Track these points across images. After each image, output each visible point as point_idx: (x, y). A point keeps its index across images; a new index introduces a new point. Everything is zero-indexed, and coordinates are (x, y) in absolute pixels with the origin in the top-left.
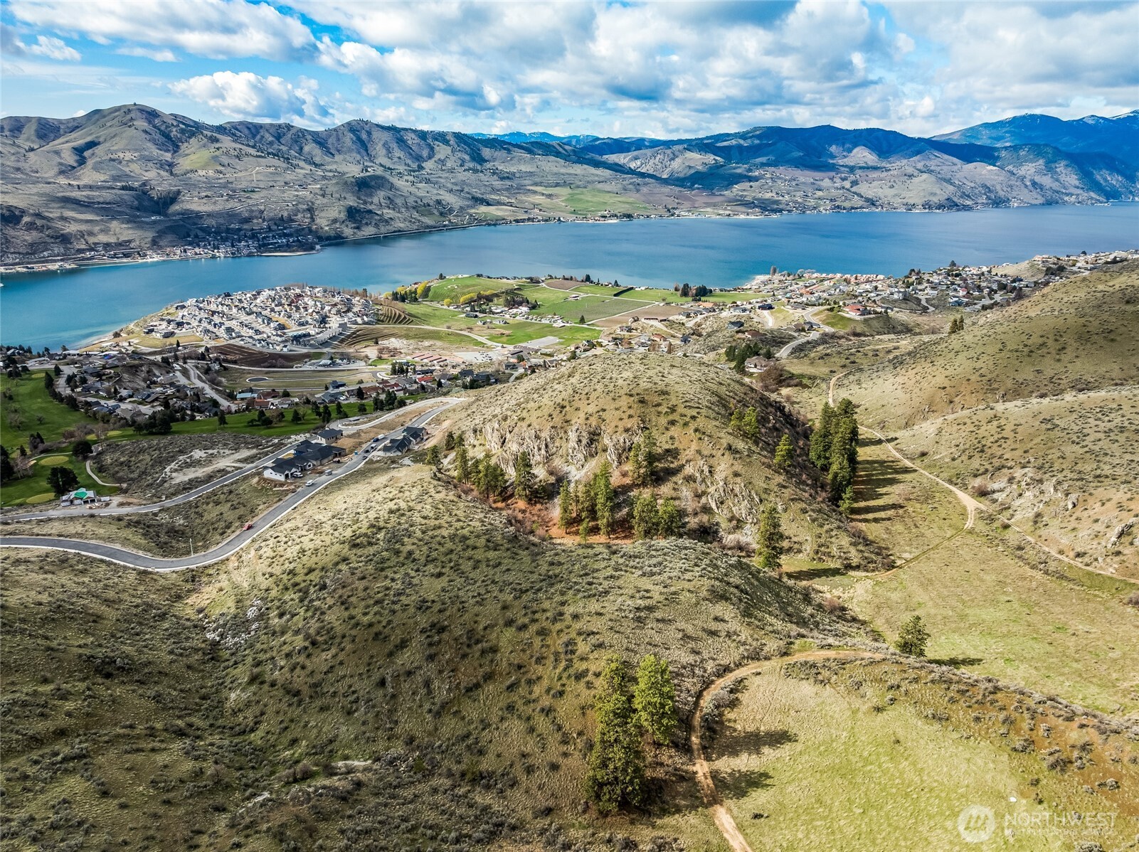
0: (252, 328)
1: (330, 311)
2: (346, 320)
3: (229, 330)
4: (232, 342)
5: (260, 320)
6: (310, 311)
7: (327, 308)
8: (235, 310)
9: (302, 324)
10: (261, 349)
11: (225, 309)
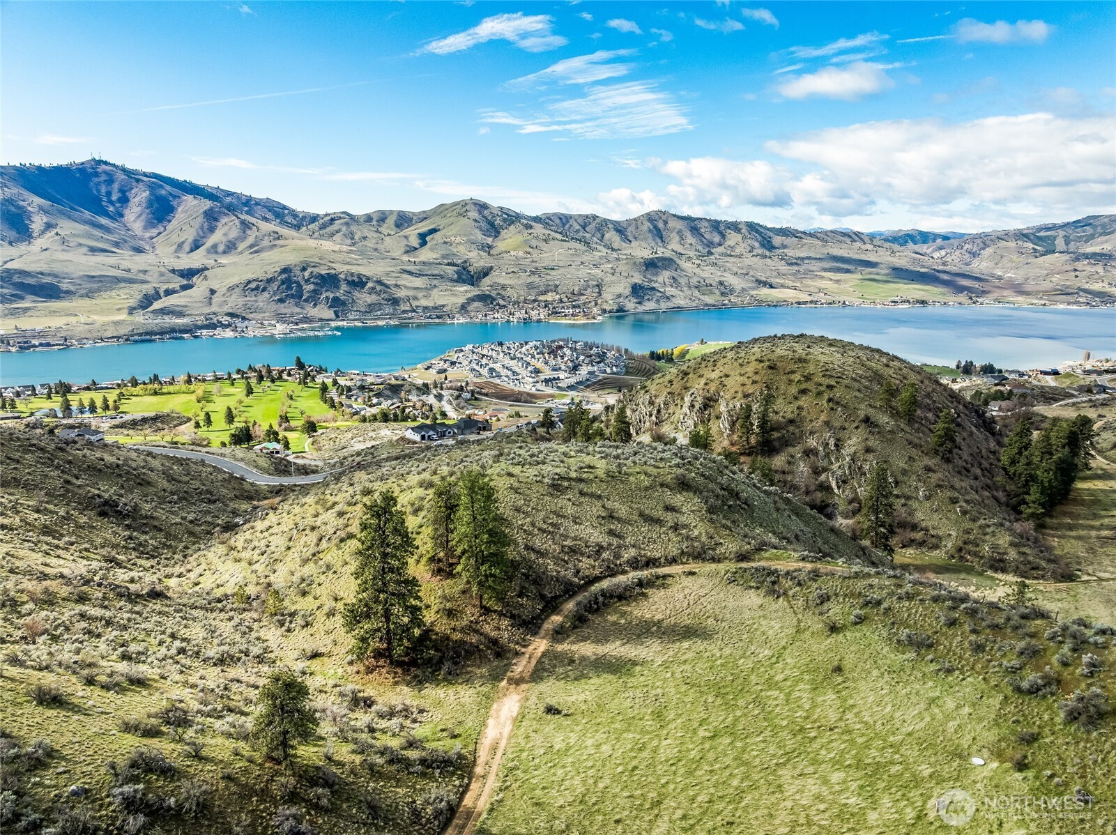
0: (511, 370)
1: (583, 361)
2: (596, 368)
3: (492, 370)
4: (490, 380)
5: (520, 364)
6: (566, 359)
7: (582, 358)
8: (502, 355)
9: (556, 370)
10: (513, 387)
11: (494, 354)
